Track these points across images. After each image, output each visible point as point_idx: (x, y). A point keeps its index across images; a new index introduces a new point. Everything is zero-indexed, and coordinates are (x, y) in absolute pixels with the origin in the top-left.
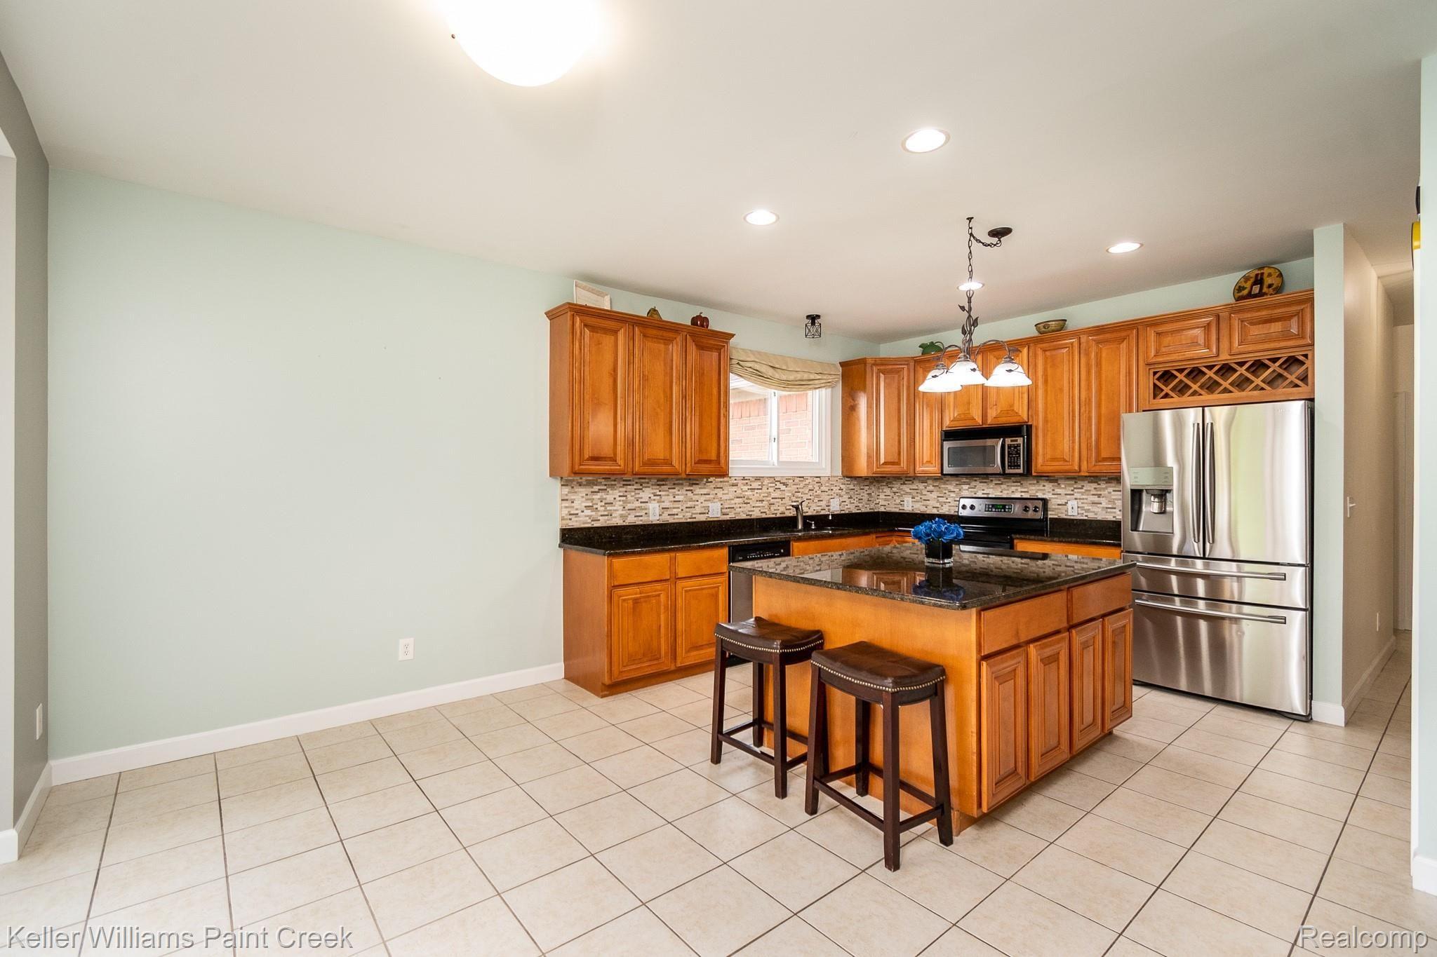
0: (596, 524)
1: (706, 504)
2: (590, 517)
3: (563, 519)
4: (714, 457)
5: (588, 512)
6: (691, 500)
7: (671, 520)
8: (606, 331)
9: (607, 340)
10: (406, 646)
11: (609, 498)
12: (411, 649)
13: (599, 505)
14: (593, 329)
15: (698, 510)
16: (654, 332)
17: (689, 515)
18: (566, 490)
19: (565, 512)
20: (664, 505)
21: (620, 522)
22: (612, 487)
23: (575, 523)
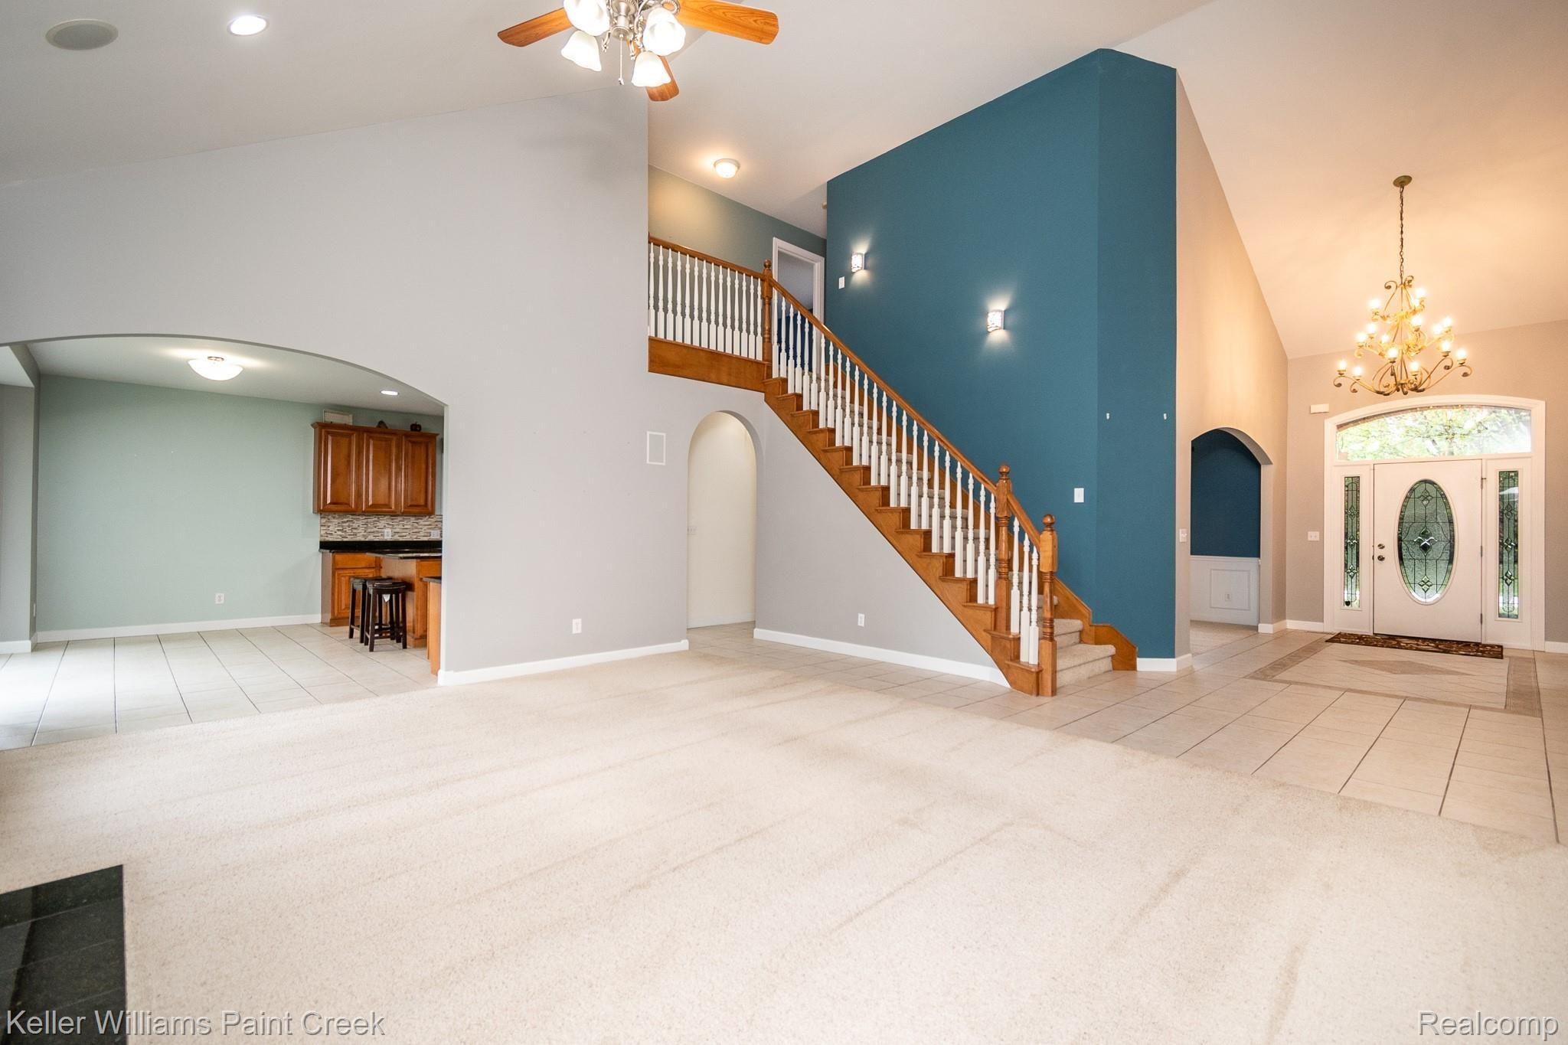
0: (345, 540)
1: (428, 531)
2: (341, 535)
3: (321, 536)
4: (422, 502)
5: (340, 533)
6: (416, 528)
7: (401, 539)
8: (342, 435)
9: (344, 441)
10: (220, 597)
11: (355, 525)
12: (222, 598)
13: (347, 529)
14: (333, 434)
15: (422, 534)
16: (378, 435)
17: (415, 537)
18: (324, 521)
19: (323, 532)
20: (396, 530)
21: (363, 539)
22: (358, 519)
23: (330, 539)
